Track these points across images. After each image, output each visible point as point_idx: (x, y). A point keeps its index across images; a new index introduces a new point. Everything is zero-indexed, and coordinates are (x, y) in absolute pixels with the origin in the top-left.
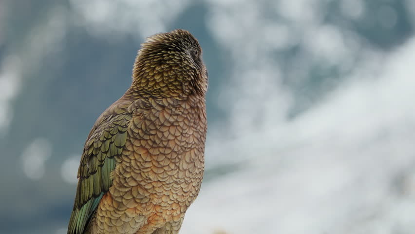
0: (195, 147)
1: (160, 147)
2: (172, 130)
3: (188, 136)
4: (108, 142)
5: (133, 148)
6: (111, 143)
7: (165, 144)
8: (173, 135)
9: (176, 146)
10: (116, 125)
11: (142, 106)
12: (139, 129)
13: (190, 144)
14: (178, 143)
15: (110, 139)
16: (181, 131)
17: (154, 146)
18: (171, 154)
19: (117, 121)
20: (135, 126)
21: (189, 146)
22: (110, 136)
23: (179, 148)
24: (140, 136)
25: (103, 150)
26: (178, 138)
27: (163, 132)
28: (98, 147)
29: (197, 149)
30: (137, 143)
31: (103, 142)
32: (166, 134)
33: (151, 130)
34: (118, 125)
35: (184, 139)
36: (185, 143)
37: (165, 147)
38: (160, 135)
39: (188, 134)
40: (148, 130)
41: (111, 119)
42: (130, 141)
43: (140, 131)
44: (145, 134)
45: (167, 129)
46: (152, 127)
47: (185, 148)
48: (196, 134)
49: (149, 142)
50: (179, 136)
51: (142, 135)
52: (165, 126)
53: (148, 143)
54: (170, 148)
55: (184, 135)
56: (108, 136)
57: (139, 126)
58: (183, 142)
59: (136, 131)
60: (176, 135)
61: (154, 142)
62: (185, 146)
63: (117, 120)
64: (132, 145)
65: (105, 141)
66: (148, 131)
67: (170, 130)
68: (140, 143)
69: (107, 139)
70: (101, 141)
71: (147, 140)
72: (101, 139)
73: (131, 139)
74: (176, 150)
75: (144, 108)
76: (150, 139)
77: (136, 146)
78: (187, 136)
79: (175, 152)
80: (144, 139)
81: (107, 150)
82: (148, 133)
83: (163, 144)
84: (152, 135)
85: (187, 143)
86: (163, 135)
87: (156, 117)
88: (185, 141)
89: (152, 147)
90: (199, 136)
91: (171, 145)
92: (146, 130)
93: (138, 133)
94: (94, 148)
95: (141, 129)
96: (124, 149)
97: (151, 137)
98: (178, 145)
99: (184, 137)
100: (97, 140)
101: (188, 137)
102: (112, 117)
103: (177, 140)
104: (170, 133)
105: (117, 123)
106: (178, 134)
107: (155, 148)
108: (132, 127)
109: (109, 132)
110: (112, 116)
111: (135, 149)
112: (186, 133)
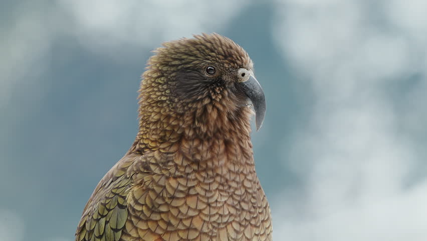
0: (234, 221)
1: (179, 230)
2: (191, 202)
3: (221, 205)
4: (103, 220)
5: (138, 233)
6: (107, 222)
7: (187, 223)
8: (195, 210)
9: (205, 225)
10: (115, 194)
11: (142, 170)
12: (143, 205)
13: (226, 216)
14: (207, 219)
15: (106, 216)
16: (205, 201)
17: (170, 229)
18: (199, 238)
19: (118, 188)
20: (136, 202)
21: (225, 220)
22: (106, 212)
23: (210, 227)
24: (145, 215)
25: (96, 233)
26: (204, 212)
27: (177, 208)
28: (92, 229)
29: (236, 222)
30: (142, 226)
31: (98, 220)
32: (184, 210)
33: (160, 205)
34: (118, 194)
35: (214, 212)
36: (217, 216)
37: (188, 229)
38: (174, 212)
39: (220, 202)
40: (157, 206)
41: (110, 184)
42: (131, 222)
43: (144, 208)
44: (153, 212)
45: (182, 202)
46: (160, 202)
47: (219, 224)
48: (230, 202)
49: (161, 224)
50: (204, 209)
51: (147, 213)
52: (178, 198)
53: (158, 225)
54: (196, 229)
55: (213, 205)
56: (103, 212)
57: (141, 201)
58: (214, 215)
59: (138, 208)
60: (198, 208)
61: (169, 224)
62: (219, 221)
63: (117, 186)
64: (136, 228)
65: (100, 218)
66: (156, 208)
67: (188, 203)
68: (147, 225)
69: (103, 216)
70: (95, 220)
71: (156, 221)
72: (95, 217)
73: (133, 219)
74: (205, 230)
75: (145, 171)
76: (162, 219)
77: (141, 229)
78: (219, 205)
79: (206, 234)
80: (151, 220)
81: (101, 234)
82: (156, 210)
83: (184, 225)
84: (163, 212)
85: (221, 216)
86: (180, 212)
87: (161, 186)
88: (217, 213)
89: (166, 232)
90: (236, 203)
91: (197, 224)
92: (153, 206)
93: (142, 211)
94: (87, 231)
95: (146, 205)
96: (123, 233)
97: (163, 216)
98: (208, 222)
99: (214, 208)
100: (90, 218)
101: (220, 208)
102: (112, 182)
103: (203, 214)
104: (189, 208)
105: (117, 193)
106: (201, 206)
107: (171, 232)
108: (132, 203)
109: (104, 205)
110: (111, 180)
111: (141, 234)
112: (216, 201)
